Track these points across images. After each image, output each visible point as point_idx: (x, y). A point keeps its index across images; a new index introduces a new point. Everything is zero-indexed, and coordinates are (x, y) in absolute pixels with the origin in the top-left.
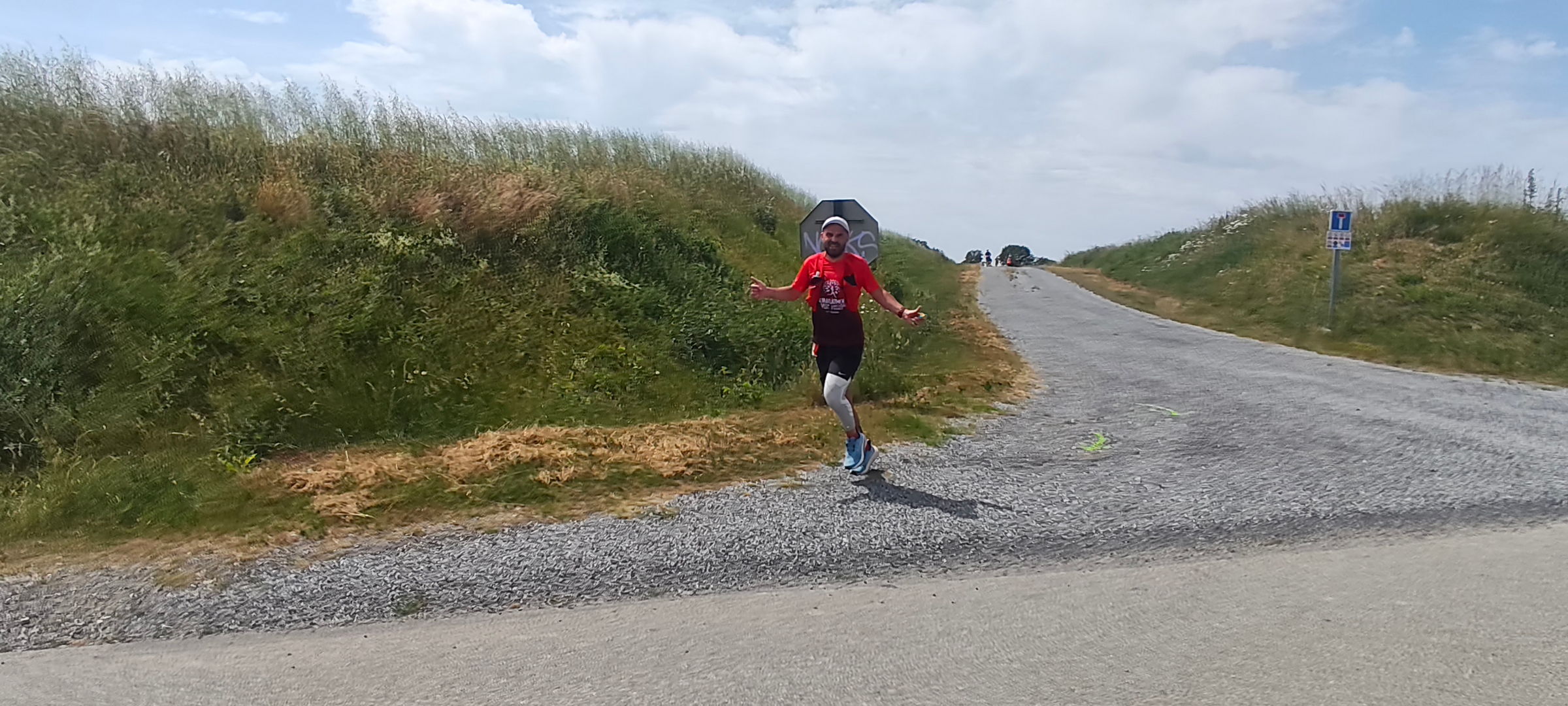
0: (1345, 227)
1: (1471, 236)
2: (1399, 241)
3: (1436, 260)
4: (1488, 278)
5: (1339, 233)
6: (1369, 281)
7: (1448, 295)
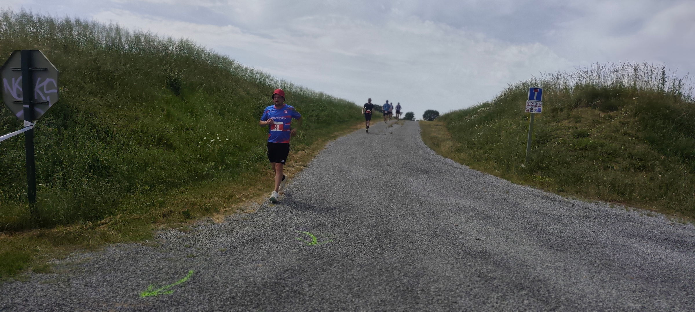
0: (539, 98)
1: (622, 106)
2: (581, 109)
3: (599, 123)
4: (629, 135)
5: (534, 103)
6: (557, 134)
7: (602, 146)
